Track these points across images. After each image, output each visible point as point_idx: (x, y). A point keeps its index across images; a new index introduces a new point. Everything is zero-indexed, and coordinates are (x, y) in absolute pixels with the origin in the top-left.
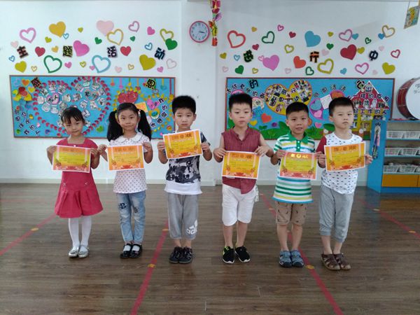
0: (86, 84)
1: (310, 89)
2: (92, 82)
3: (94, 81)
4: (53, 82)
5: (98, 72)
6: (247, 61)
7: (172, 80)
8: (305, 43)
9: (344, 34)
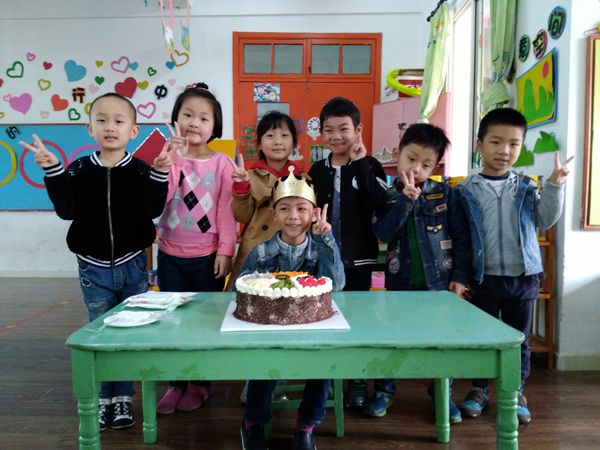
8: (66, 78)
9: (118, 63)
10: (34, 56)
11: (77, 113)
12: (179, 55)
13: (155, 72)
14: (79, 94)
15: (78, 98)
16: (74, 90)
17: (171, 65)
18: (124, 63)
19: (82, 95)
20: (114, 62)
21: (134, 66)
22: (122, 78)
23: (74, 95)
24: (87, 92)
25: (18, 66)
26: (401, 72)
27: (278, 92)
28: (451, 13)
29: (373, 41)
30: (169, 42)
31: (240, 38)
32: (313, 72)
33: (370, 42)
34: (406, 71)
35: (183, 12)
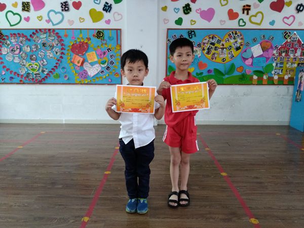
0: (43, 36)
1: (241, 39)
2: (48, 33)
3: (50, 33)
4: (14, 34)
5: (53, 25)
6: (186, 14)
7: (118, 32)
15: (246, 12)
16: (244, 6)
19: (248, 10)
23: (244, 10)
24: (252, 8)
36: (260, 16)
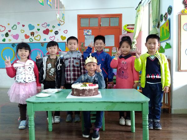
8: (29, 29)
9: (44, 24)
10: (19, 23)
11: (32, 39)
12: (62, 22)
13: (55, 27)
14: (32, 34)
15: (32, 35)
16: (31, 33)
17: (59, 25)
18: (46, 24)
19: (33, 34)
20: (42, 24)
21: (48, 25)
22: (45, 29)
23: (31, 34)
24: (35, 33)
25: (15, 26)
26: (128, 25)
27: (91, 32)
28: (142, 7)
29: (119, 16)
30: (58, 18)
31: (79, 16)
32: (101, 26)
33: (118, 16)
34: (129, 25)
35: (62, 9)
36: (39, 36)
